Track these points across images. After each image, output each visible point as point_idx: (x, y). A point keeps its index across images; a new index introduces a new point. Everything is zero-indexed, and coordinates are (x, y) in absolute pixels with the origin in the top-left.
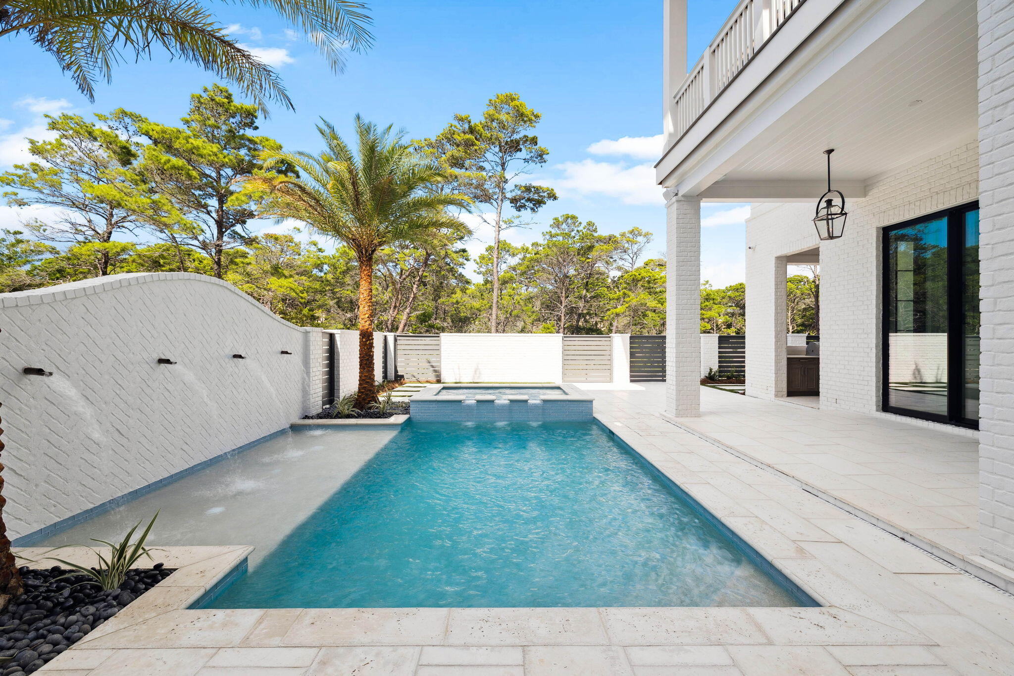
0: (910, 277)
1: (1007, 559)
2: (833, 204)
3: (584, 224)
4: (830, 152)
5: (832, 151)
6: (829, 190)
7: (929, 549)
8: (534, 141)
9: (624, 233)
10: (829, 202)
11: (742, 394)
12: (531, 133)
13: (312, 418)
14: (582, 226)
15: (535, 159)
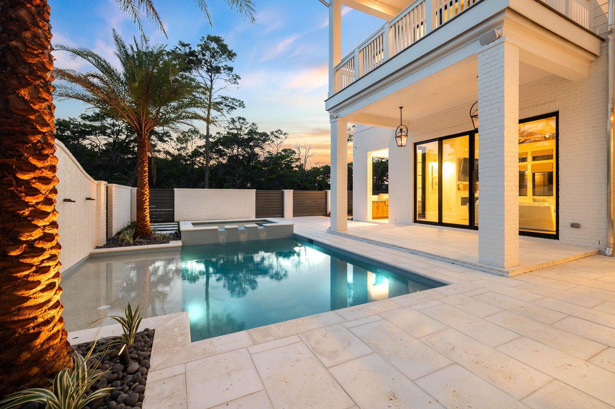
0: (421, 164)
1: (487, 262)
2: (403, 131)
3: (250, 124)
4: (401, 108)
5: (402, 107)
6: (401, 125)
7: (462, 264)
8: (231, 69)
9: (273, 132)
10: (401, 130)
11: (350, 220)
12: (229, 64)
13: (101, 248)
14: (249, 125)
15: (231, 81)
